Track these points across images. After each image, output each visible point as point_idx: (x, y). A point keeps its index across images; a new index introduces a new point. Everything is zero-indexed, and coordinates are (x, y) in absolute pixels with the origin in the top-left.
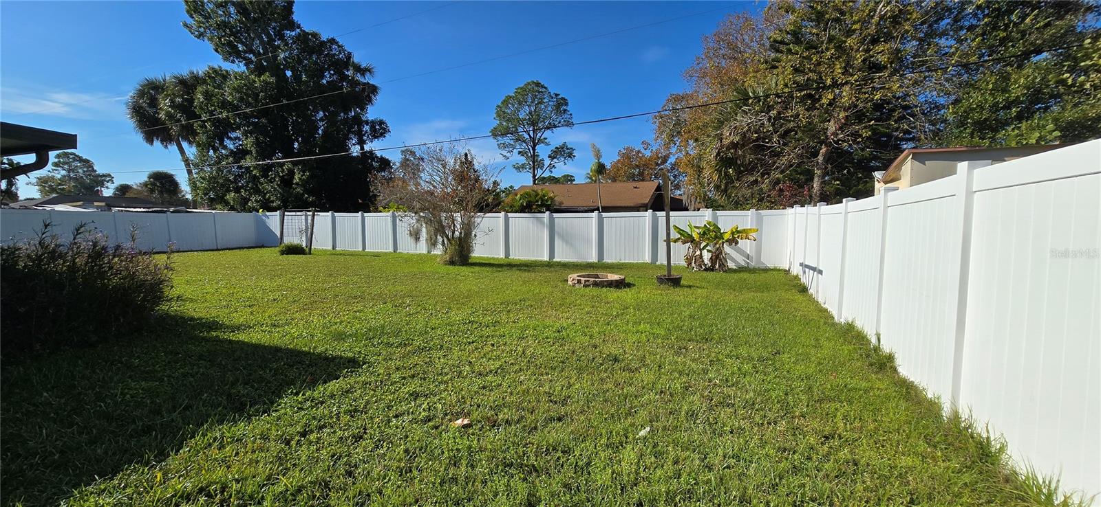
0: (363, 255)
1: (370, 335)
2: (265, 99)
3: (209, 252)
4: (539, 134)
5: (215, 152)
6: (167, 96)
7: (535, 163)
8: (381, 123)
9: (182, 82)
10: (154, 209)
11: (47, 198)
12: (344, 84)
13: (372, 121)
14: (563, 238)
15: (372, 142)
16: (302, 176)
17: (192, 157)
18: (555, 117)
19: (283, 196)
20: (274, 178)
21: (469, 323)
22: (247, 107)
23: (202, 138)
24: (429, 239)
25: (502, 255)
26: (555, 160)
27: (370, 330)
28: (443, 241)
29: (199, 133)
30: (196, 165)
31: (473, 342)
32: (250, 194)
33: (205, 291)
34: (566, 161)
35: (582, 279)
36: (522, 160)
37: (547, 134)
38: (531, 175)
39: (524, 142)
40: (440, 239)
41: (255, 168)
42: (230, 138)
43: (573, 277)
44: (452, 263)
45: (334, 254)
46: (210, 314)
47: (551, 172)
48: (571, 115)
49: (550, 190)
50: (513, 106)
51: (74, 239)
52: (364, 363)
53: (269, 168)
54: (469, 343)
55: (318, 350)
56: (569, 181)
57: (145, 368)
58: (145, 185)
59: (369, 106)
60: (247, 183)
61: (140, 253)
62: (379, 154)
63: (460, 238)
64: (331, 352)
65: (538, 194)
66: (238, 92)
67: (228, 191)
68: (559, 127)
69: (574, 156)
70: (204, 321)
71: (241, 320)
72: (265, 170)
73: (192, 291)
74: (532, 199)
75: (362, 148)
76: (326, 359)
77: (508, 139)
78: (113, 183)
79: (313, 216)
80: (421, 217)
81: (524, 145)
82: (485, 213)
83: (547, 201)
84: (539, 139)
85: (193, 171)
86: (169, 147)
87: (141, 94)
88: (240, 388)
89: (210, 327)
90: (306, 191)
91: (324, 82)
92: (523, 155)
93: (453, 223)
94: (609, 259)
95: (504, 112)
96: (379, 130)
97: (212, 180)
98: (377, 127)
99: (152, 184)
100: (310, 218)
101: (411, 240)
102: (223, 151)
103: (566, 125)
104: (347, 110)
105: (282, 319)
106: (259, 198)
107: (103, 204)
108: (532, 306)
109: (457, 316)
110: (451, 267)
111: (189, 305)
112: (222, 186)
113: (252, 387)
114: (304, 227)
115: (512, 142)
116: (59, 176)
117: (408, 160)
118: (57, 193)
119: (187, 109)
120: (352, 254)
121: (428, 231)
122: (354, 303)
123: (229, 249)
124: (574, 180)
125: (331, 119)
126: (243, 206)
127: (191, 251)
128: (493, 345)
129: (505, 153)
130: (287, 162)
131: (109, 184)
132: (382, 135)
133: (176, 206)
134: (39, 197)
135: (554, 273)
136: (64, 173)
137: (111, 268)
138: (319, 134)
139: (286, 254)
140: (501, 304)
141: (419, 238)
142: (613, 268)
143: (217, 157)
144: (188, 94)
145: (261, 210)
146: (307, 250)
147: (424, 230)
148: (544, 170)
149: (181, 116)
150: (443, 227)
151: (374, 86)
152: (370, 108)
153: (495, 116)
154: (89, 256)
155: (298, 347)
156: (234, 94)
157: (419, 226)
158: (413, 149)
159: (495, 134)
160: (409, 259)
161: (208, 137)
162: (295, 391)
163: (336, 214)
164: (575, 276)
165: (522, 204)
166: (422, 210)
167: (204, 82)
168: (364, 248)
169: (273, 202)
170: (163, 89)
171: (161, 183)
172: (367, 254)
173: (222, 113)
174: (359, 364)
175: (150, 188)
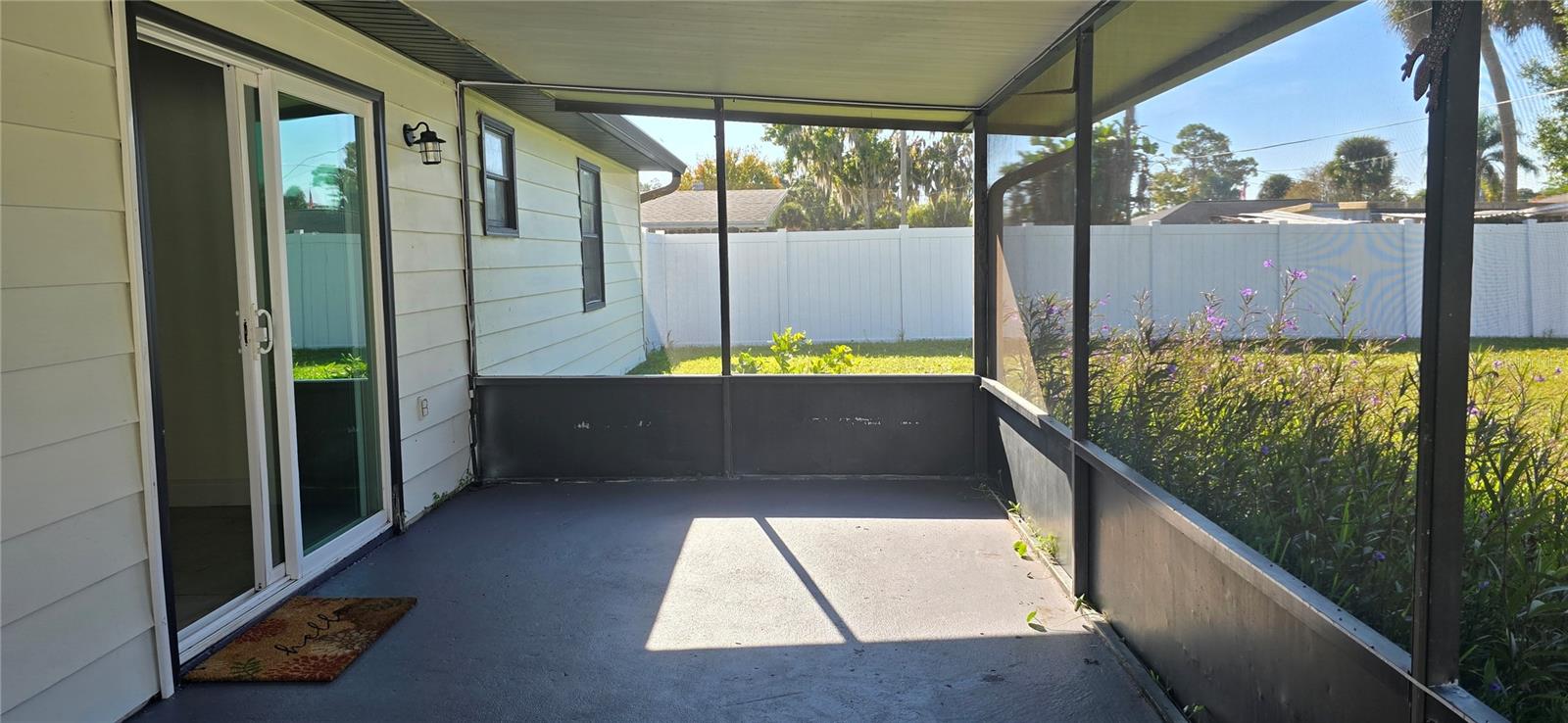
58: (1328, 170)
116: (1180, 172)
131: (1250, 178)
175: (1338, 177)
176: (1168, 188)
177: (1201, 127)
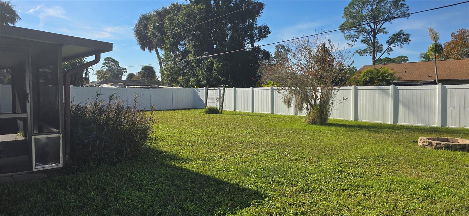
0: (252, 115)
1: (266, 174)
2: (199, 19)
3: (169, 111)
4: (379, 26)
5: (173, 53)
6: (152, 23)
7: (375, 47)
8: (265, 27)
9: (158, 14)
10: (144, 86)
11: (100, 81)
12: (243, 4)
13: (260, 27)
14: (406, 106)
15: (259, 41)
16: (218, 65)
17: (162, 56)
18: (393, 11)
19: (207, 78)
20: (203, 67)
21: (339, 172)
22: (190, 25)
23: (167, 45)
24: (297, 105)
25: (351, 118)
26: (393, 45)
27: (265, 170)
28: (307, 107)
29: (166, 42)
30: (164, 61)
31: (346, 190)
32: (190, 77)
33: (168, 135)
34: (402, 45)
35: (433, 142)
36: (364, 46)
37: (386, 25)
38: (372, 57)
39: (367, 32)
40: (305, 105)
41: (193, 61)
42: (181, 45)
43: (422, 140)
44: (314, 123)
45: (235, 114)
46: (171, 150)
47: (389, 54)
48: (408, 7)
49: (388, 68)
50: (358, 6)
51: (110, 102)
52: (266, 197)
53: (199, 61)
54: (343, 190)
55: (234, 181)
56: (403, 60)
57: (139, 182)
58: (140, 73)
59: (257, 18)
60: (189, 70)
61: (138, 111)
62: (263, 48)
63: (320, 105)
64: (241, 184)
65: (380, 72)
66: (186, 16)
67: (179, 75)
68: (396, 18)
69: (410, 40)
70: (167, 153)
71: (187, 155)
72: (199, 62)
73: (161, 134)
74: (374, 76)
75: (253, 45)
76: (239, 189)
77: (353, 32)
78: (127, 73)
79: (224, 90)
80: (292, 90)
81: (366, 35)
82: (340, 86)
83: (387, 77)
84: (379, 29)
85: (162, 65)
86: (152, 51)
87: (140, 23)
88: (189, 204)
89: (171, 158)
90: (220, 74)
91: (232, 5)
92: (365, 43)
93: (315, 93)
94: (451, 125)
95: (351, 12)
96: (264, 32)
97: (172, 68)
98: (263, 31)
99: (144, 73)
100: (222, 91)
101: (285, 106)
102: (177, 52)
103: (403, 16)
104: (244, 22)
105: (209, 156)
106: (195, 79)
107: (122, 84)
108: (390, 163)
109: (328, 165)
110: (314, 126)
111: (160, 143)
112: (176, 73)
113: (196, 204)
114: (218, 97)
115: (356, 34)
116: (105, 70)
117: (280, 52)
118: (104, 79)
119: (160, 29)
120: (246, 115)
121: (296, 100)
122: (251, 148)
123: (179, 110)
124: (408, 60)
125: (234, 28)
126: (186, 84)
127: (161, 110)
128: (364, 194)
129: (350, 42)
130: (211, 57)
131: (125, 74)
132: (266, 36)
133: (154, 84)
134: (97, 81)
135: (401, 135)
136: (107, 68)
137: (125, 119)
138: (228, 38)
139: (209, 113)
140: (362, 158)
141: (290, 105)
142: (459, 133)
143: (174, 56)
144: (161, 20)
145: (196, 86)
146: (220, 111)
147: (294, 99)
148: (382, 53)
149: (158, 34)
150: (308, 97)
151: (261, 3)
152: (258, 19)
153: (343, 15)
154: (116, 112)
155: (221, 178)
156: (184, 18)
157: (291, 96)
158: (283, 44)
159: (343, 28)
160: (282, 119)
161: (171, 45)
162: (222, 212)
163: (237, 89)
164: (425, 138)
165: (365, 80)
166: (293, 85)
167: (169, 12)
168: (253, 110)
169: (202, 82)
170: (150, 19)
171: (147, 72)
172: (255, 115)
173: (177, 30)
174: (262, 197)
175: (142, 75)
176: (102, 75)
177: (111, 58)
